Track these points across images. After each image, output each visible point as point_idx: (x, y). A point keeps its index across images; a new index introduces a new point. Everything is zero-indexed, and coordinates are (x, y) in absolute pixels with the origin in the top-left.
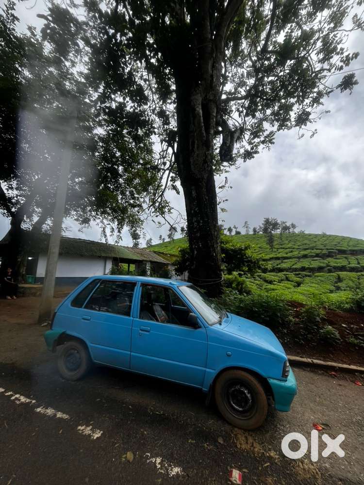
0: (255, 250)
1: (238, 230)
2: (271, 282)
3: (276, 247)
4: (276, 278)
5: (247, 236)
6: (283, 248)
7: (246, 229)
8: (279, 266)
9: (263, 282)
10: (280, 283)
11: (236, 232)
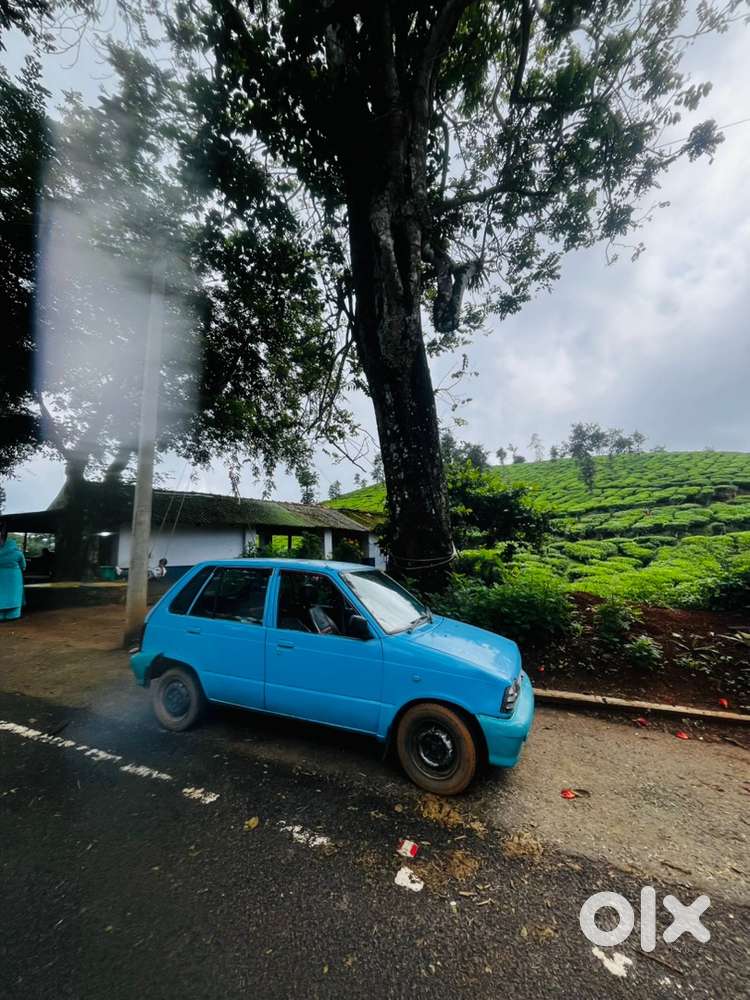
0: (554, 494)
1: (519, 453)
2: (584, 560)
3: (602, 484)
4: (597, 552)
5: (538, 466)
6: (616, 487)
7: (534, 450)
8: (604, 526)
9: (568, 560)
10: (605, 560)
11: (514, 457)
